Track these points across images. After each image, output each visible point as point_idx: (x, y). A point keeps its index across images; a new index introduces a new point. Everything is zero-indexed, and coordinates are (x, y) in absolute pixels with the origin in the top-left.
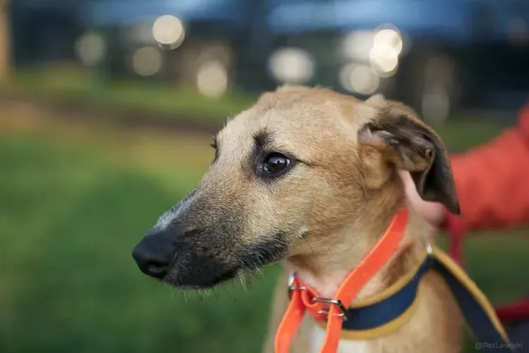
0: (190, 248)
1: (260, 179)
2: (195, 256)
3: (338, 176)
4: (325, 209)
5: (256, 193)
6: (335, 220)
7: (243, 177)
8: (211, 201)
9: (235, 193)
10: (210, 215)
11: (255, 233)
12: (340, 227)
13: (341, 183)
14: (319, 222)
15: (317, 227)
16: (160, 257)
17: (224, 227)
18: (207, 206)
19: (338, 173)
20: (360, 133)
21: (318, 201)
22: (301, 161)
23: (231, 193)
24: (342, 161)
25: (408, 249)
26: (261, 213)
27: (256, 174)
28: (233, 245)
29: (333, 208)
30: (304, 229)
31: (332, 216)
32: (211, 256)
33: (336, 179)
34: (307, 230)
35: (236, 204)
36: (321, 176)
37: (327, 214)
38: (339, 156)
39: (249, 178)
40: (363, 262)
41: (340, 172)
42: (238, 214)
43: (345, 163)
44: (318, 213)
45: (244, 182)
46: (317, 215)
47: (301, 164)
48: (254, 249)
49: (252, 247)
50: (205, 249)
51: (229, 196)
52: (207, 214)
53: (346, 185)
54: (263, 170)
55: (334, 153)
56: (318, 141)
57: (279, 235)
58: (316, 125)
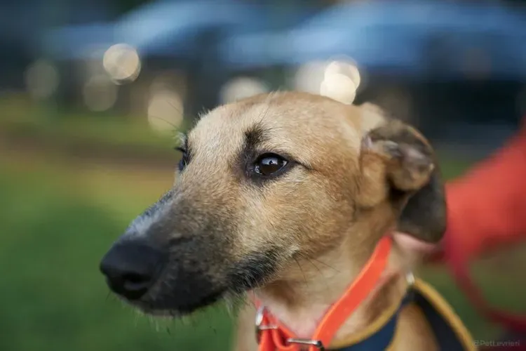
0: (177, 260)
1: (250, 181)
2: (181, 270)
3: (337, 186)
4: (318, 225)
5: (248, 198)
6: (328, 239)
7: (231, 179)
8: (195, 204)
9: (222, 198)
10: (196, 221)
11: (246, 247)
12: (331, 248)
13: (339, 195)
14: (310, 240)
15: (307, 247)
16: (139, 269)
17: (212, 237)
18: (191, 209)
19: (337, 183)
20: (364, 141)
21: (314, 213)
22: (299, 163)
23: (218, 197)
24: (343, 169)
25: (393, 280)
26: (253, 223)
27: (246, 175)
28: (222, 261)
29: (327, 224)
30: (294, 248)
31: (325, 234)
32: (200, 272)
33: (334, 189)
34: (297, 248)
35: (224, 210)
36: (320, 183)
37: (320, 231)
38: (340, 163)
39: (238, 180)
40: (345, 294)
41: (339, 180)
42: (226, 222)
43: (345, 171)
44: (312, 229)
45: (232, 184)
46: (310, 231)
47: (300, 166)
48: (244, 268)
49: (242, 265)
50: (194, 263)
51: (215, 200)
52: (193, 219)
53: (343, 198)
54: (254, 172)
55: (336, 159)
56: (319, 142)
57: (271, 252)
58: (317, 124)
